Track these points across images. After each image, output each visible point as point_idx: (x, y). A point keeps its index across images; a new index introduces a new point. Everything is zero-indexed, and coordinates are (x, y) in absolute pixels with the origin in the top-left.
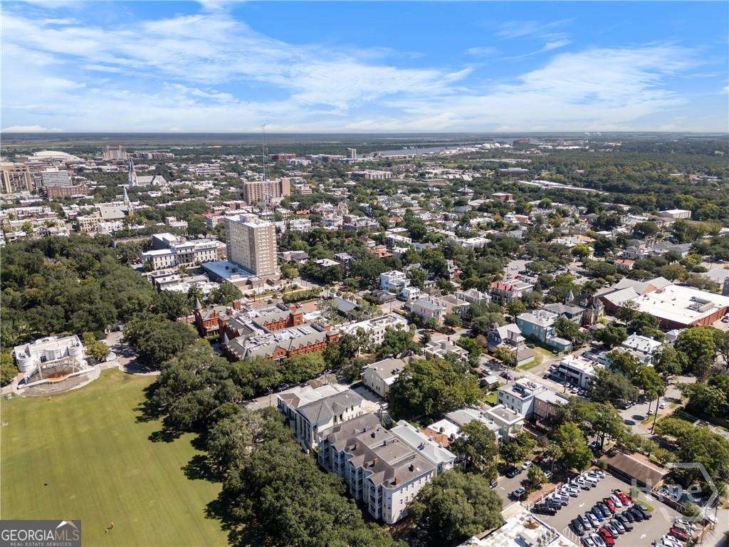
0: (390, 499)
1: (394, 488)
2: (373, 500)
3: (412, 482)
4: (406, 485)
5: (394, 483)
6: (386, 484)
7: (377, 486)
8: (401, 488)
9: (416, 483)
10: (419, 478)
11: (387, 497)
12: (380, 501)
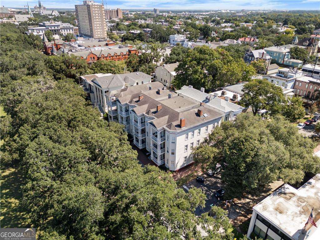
0: (174, 143)
1: (178, 130)
2: (155, 146)
3: (199, 127)
4: (192, 130)
5: (179, 126)
6: (170, 126)
7: (159, 129)
8: (186, 132)
9: (203, 129)
10: (206, 124)
11: (171, 141)
12: (163, 147)
